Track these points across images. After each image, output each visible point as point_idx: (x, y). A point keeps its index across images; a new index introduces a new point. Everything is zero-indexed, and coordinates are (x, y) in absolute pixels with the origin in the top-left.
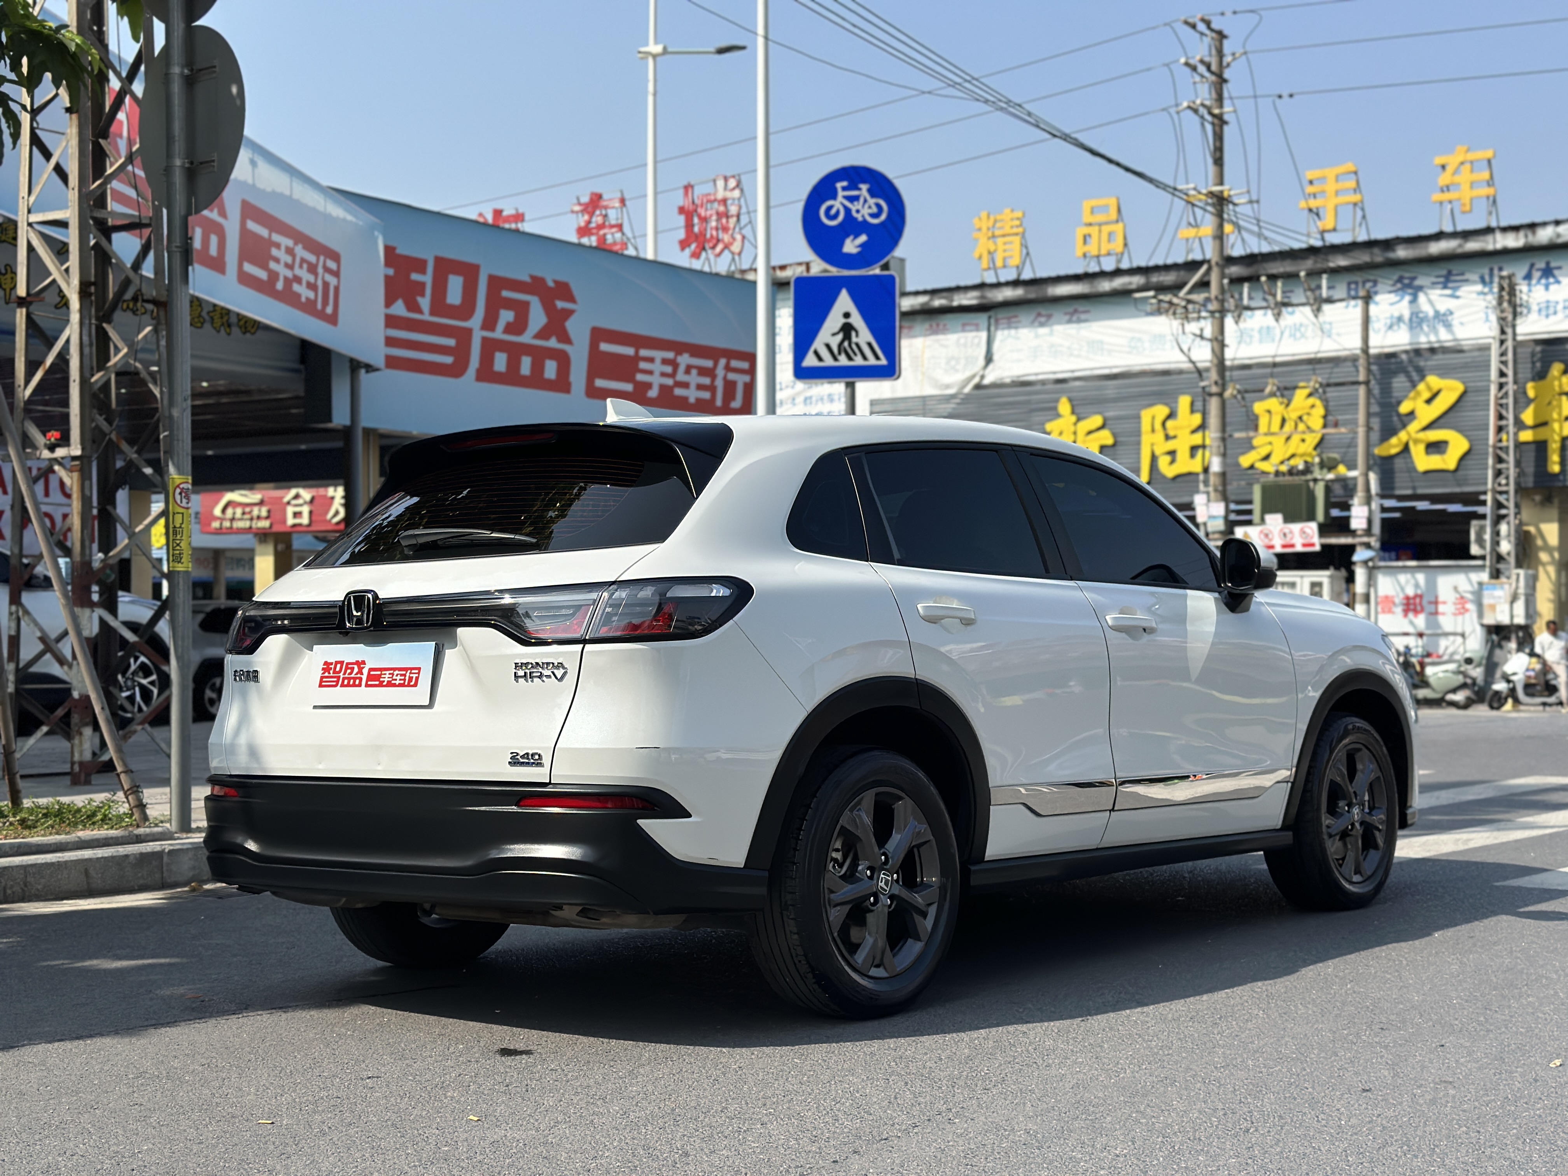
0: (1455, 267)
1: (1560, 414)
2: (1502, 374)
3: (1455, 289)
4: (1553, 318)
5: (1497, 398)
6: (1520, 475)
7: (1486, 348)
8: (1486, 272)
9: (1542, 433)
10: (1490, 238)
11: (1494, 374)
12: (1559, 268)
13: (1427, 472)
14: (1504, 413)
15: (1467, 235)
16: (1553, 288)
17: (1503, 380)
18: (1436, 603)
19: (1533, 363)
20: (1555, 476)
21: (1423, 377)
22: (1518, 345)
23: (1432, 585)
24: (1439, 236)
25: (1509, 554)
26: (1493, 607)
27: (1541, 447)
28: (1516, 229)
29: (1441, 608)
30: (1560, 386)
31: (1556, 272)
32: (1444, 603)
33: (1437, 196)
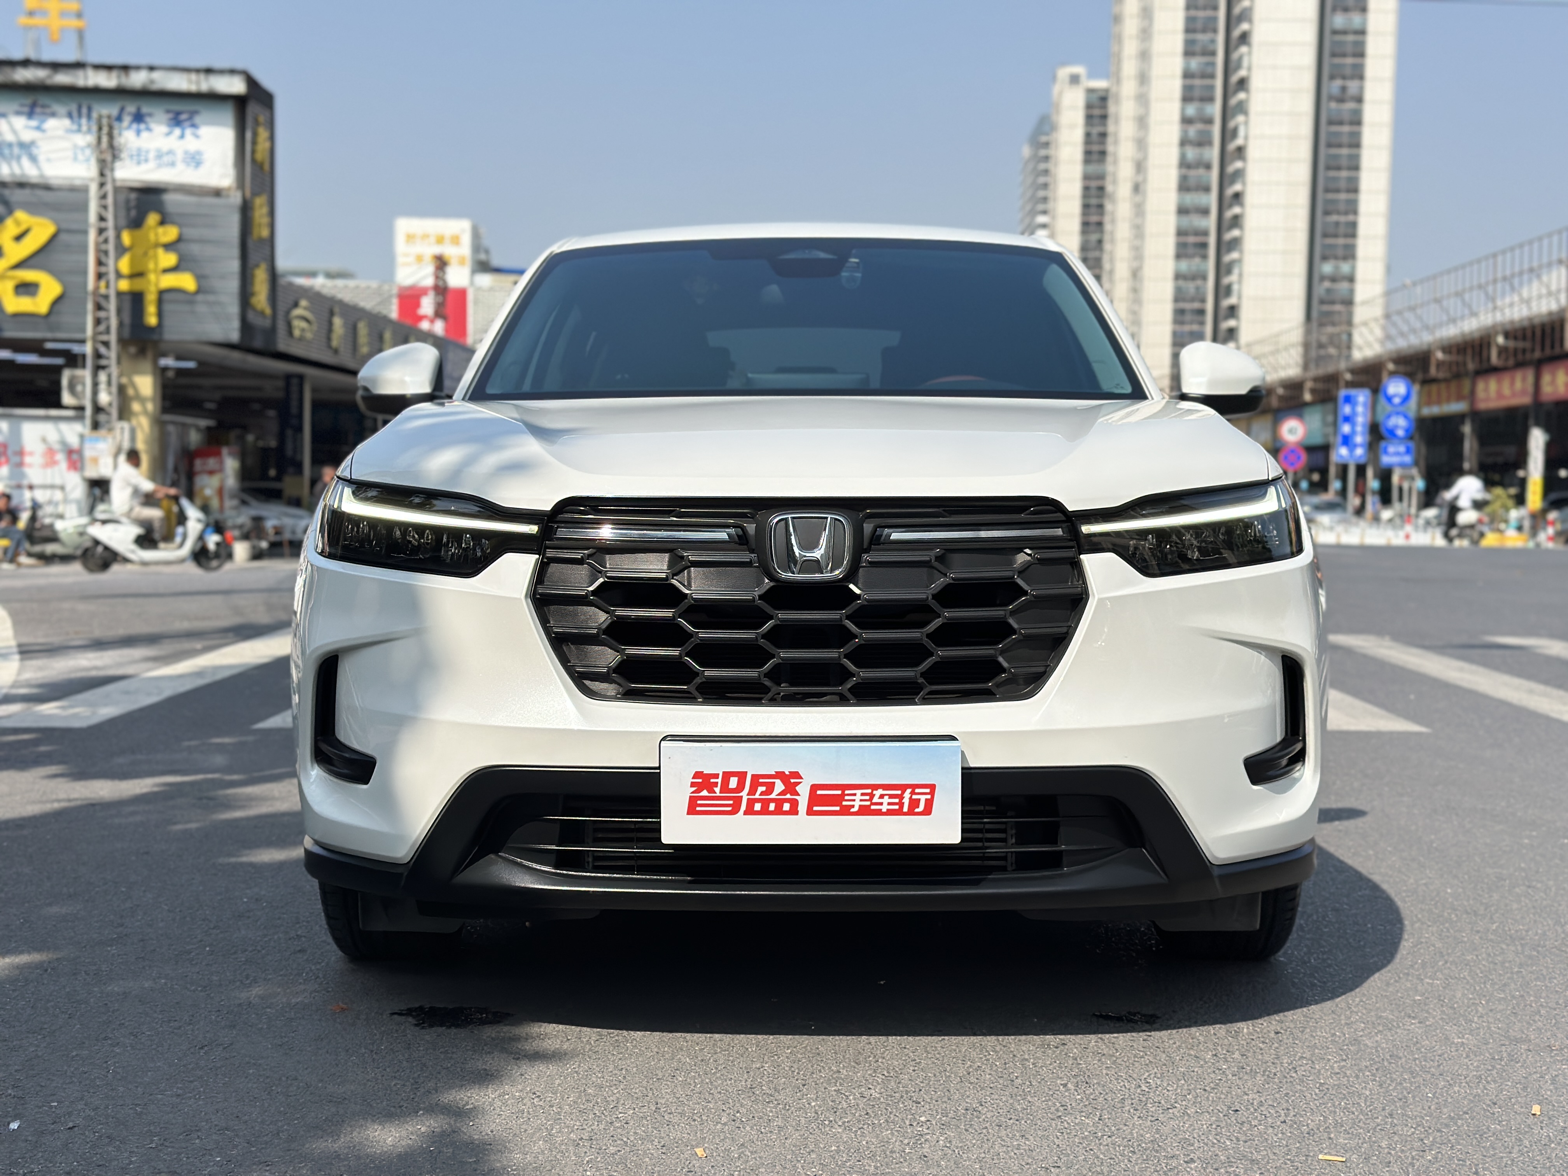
0: (43, 99)
1: (156, 264)
2: (102, 219)
3: (43, 121)
4: (144, 167)
5: (97, 244)
6: (121, 325)
7: (84, 190)
8: (74, 107)
9: (138, 285)
10: (80, 73)
11: (92, 217)
12: (150, 115)
13: (16, 315)
14: (103, 259)
15: (56, 66)
16: (145, 134)
17: (103, 225)
18: (21, 453)
19: (128, 210)
20: (151, 330)
21: (10, 212)
22: (117, 190)
23: (16, 434)
24: (26, 63)
25: (110, 404)
26: (95, 460)
27: (136, 299)
28: (109, 68)
29: (28, 459)
30: (156, 235)
31: (148, 119)
32: (31, 454)
33: (23, 20)
